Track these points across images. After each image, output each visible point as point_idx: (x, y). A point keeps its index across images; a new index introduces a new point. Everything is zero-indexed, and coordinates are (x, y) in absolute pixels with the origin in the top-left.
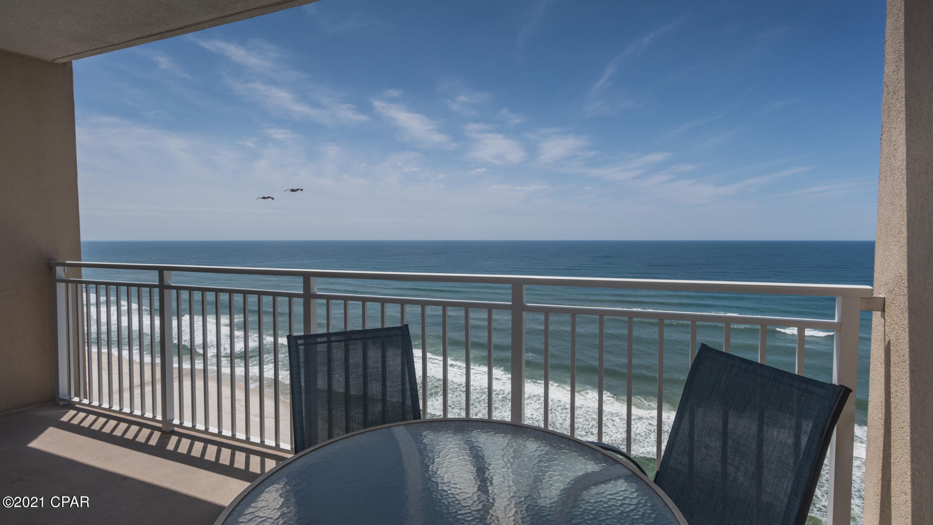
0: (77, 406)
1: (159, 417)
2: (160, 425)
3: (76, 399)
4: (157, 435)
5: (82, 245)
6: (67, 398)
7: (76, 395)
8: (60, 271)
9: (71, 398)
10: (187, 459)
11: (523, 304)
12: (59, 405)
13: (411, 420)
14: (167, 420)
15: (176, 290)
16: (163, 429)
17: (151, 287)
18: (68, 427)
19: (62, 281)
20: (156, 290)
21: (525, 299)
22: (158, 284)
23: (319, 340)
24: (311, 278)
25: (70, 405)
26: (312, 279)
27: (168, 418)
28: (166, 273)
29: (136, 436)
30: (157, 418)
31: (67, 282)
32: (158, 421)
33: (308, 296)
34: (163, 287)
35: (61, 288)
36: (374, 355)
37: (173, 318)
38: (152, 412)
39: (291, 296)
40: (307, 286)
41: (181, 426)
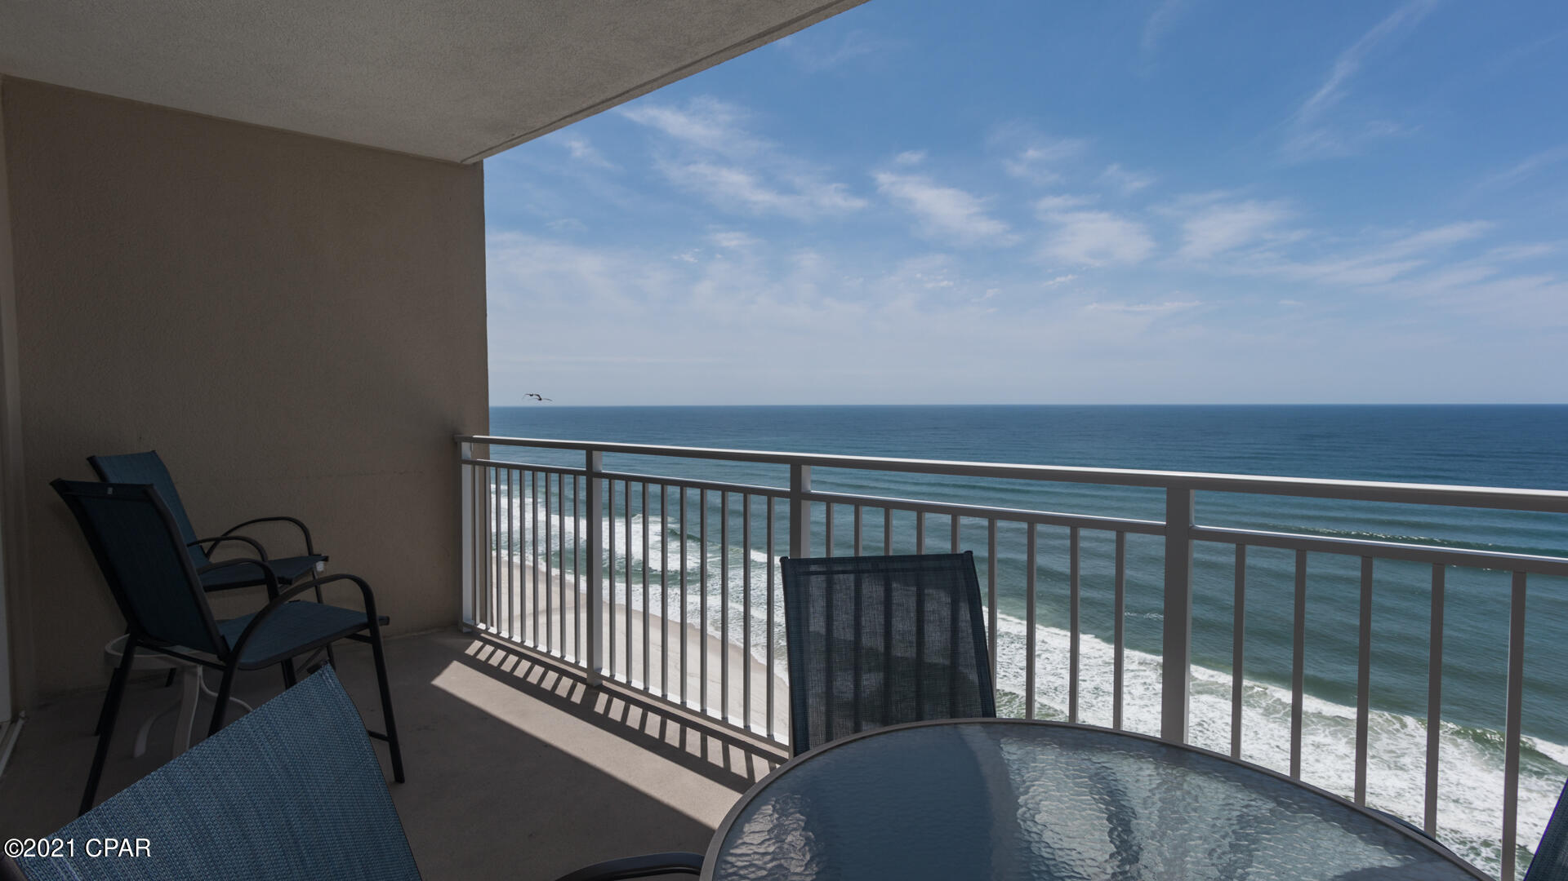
0: (483, 635)
1: (584, 663)
2: (584, 675)
3: (482, 626)
4: (581, 689)
5: (490, 410)
6: (471, 623)
7: (481, 621)
8: (466, 449)
9: (476, 624)
10: (620, 729)
11: (1190, 525)
12: (461, 631)
13: (976, 716)
14: (593, 669)
15: (608, 480)
16: (588, 681)
17: (576, 473)
18: (473, 663)
19: (468, 462)
20: (582, 480)
21: (1193, 515)
22: (585, 469)
23: (813, 568)
24: (803, 466)
25: (475, 634)
26: (804, 468)
27: (595, 666)
28: (595, 453)
29: (555, 686)
30: (580, 664)
31: (474, 463)
32: (581, 669)
33: (798, 496)
34: (591, 474)
35: (467, 470)
36: (904, 597)
37: (603, 519)
38: (574, 655)
39: (770, 494)
40: (796, 479)
41: (611, 679)
